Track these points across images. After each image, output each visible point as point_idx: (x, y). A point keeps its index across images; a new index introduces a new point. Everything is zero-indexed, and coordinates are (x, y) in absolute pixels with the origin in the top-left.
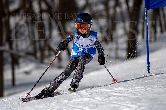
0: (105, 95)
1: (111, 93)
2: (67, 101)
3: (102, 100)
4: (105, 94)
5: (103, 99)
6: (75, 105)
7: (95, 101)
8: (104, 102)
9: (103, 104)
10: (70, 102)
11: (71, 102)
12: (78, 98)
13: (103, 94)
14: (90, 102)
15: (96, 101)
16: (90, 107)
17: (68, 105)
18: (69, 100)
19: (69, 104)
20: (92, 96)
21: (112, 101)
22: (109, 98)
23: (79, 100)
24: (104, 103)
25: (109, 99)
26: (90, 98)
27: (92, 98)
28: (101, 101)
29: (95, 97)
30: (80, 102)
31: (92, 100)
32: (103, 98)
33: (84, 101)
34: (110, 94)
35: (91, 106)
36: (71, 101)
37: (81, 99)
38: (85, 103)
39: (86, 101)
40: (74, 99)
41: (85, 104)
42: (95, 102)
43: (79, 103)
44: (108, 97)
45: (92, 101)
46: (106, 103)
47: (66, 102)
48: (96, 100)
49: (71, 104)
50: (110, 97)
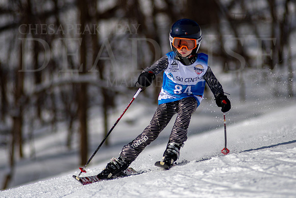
0: (269, 162)
1: (281, 159)
2: (201, 173)
3: (264, 171)
4: (270, 160)
5: (266, 169)
6: (216, 180)
7: (252, 172)
8: (267, 174)
9: (266, 178)
10: (207, 174)
11: (209, 174)
12: (222, 168)
13: (266, 160)
14: (242, 175)
15: (254, 172)
16: (243, 183)
17: (203, 179)
18: (206, 171)
19: (205, 178)
20: (245, 164)
21: (282, 173)
22: (277, 167)
23: (224, 171)
24: (268, 176)
25: (277, 169)
26: (242, 167)
27: (246, 167)
28: (262, 172)
29: (251, 165)
30: (225, 175)
31: (247, 172)
32: (265, 167)
33: (232, 173)
34: (277, 160)
35: (245, 181)
36: (208, 172)
37: (226, 169)
38: (234, 176)
39: (235, 173)
40: (214, 169)
41: (234, 178)
42: (252, 174)
43: (223, 175)
44: (275, 166)
45: (245, 173)
46: (271, 176)
47: (200, 175)
48: (253, 170)
49: (208, 178)
50: (278, 165)
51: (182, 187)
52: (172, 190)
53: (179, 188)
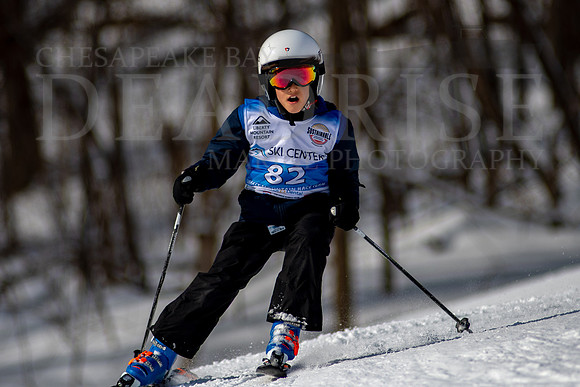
51: (535, 362)
52: (515, 367)
53: (530, 365)
